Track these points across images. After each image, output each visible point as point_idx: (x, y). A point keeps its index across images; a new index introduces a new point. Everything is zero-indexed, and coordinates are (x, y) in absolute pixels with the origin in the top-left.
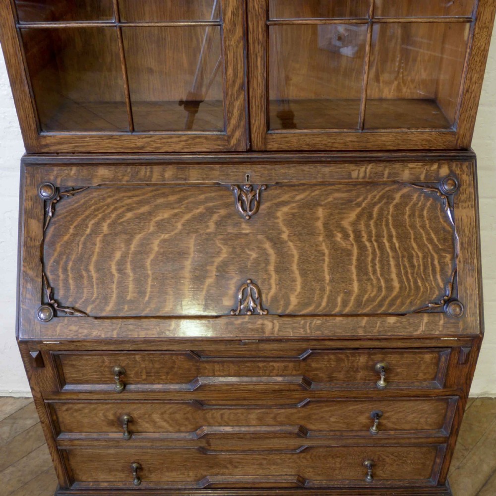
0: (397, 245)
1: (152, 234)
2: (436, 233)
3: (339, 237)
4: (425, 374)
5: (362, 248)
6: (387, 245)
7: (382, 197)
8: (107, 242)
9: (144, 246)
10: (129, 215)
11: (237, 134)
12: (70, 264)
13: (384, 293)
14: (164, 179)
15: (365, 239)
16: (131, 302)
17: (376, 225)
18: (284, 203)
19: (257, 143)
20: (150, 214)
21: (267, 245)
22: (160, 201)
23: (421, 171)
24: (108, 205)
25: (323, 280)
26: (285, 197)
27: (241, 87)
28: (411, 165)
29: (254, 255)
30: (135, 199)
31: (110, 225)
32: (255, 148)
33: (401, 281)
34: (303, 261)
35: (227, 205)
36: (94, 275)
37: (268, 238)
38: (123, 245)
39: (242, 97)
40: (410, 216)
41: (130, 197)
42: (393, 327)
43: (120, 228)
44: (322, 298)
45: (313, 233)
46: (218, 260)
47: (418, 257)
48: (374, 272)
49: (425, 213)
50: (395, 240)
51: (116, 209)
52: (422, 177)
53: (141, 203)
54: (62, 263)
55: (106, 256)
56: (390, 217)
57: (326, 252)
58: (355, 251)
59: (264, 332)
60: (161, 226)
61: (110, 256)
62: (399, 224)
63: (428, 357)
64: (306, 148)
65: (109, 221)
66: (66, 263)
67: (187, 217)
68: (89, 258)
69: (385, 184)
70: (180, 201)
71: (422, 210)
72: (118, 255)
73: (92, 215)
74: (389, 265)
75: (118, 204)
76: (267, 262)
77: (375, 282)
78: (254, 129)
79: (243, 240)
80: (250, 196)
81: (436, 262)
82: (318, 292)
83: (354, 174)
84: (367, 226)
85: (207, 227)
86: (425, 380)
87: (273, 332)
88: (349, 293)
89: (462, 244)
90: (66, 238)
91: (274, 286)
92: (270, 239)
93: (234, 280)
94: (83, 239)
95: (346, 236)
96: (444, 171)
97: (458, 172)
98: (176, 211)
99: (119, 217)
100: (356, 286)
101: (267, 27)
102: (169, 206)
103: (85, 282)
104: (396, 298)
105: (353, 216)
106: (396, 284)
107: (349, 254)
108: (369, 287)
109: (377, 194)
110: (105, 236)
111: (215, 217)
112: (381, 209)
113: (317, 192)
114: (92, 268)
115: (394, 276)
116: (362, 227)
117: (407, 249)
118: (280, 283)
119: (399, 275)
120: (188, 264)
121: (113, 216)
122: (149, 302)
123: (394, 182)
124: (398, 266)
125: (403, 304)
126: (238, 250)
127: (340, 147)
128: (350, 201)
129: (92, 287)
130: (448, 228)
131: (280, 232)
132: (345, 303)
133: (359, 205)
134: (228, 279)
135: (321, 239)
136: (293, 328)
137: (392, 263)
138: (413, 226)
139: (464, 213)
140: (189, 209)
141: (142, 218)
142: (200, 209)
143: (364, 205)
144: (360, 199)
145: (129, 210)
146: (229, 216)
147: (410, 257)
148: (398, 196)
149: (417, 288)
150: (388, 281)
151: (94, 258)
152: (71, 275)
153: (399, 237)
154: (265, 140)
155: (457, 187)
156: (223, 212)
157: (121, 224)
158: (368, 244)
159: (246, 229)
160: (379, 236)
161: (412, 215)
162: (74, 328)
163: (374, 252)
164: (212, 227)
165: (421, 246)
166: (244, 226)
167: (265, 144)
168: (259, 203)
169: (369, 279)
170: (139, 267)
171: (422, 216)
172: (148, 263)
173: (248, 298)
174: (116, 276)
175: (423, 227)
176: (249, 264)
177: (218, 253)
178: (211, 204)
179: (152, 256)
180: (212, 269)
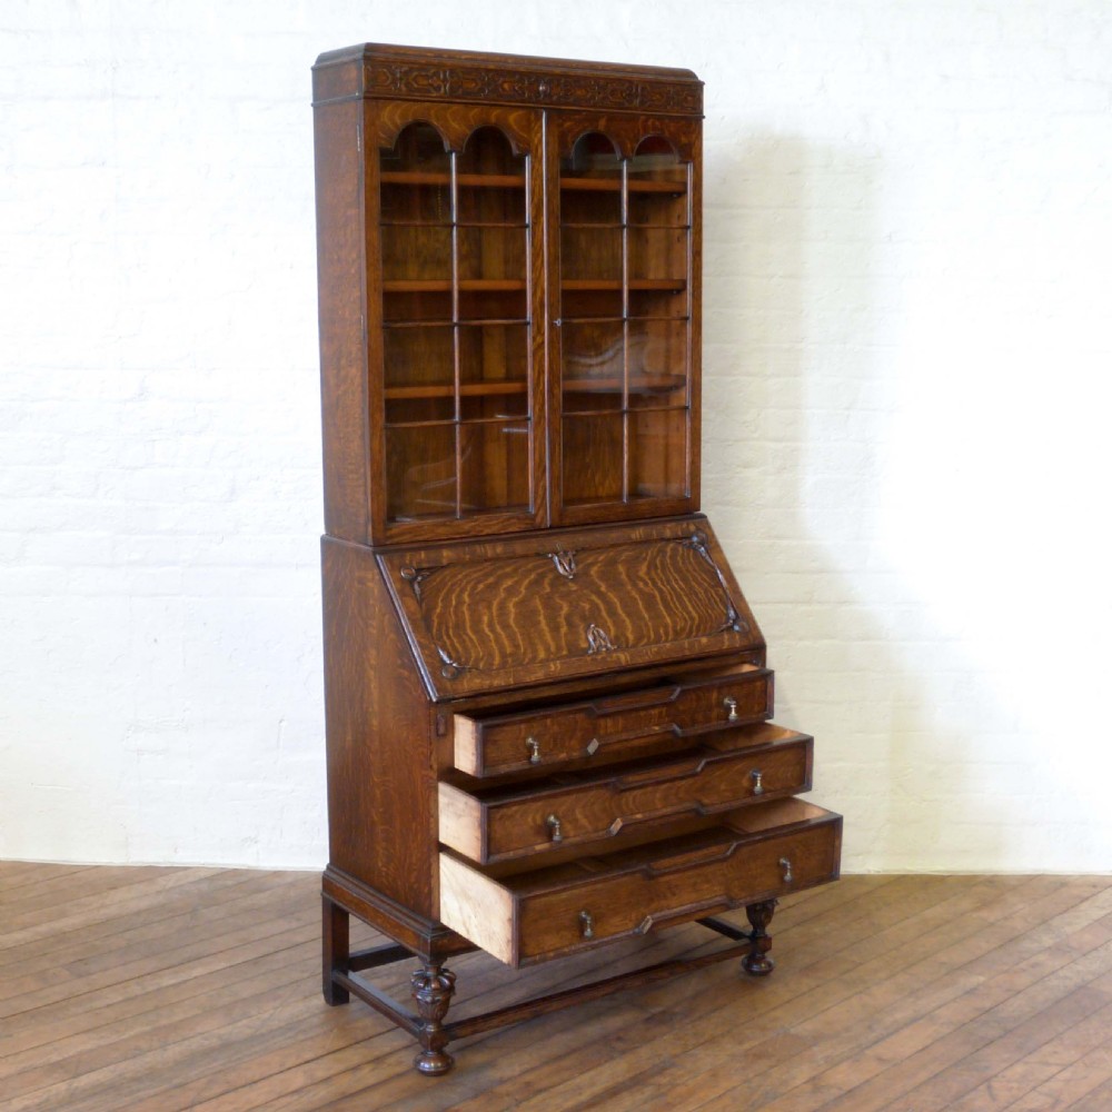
0: (683, 586)
1: (505, 599)
2: (705, 574)
3: (641, 585)
4: (759, 705)
5: (661, 591)
6: (676, 586)
7: (658, 552)
8: (473, 609)
9: (502, 607)
10: (481, 586)
12: (451, 631)
13: (689, 623)
14: (497, 553)
15: (659, 584)
16: (511, 655)
17: (663, 573)
18: (592, 564)
19: (555, 519)
20: (498, 583)
21: (594, 597)
22: (500, 572)
23: (676, 529)
24: (461, 580)
25: (644, 618)
26: (590, 560)
28: (668, 525)
29: (587, 606)
30: (480, 573)
31: (470, 595)
32: (554, 524)
33: (697, 612)
34: (624, 606)
36: (474, 637)
37: (592, 592)
38: (486, 611)
41: (475, 572)
43: (478, 597)
44: (649, 630)
45: (621, 584)
46: (563, 614)
47: (700, 592)
48: (677, 608)
49: (691, 560)
51: (468, 583)
52: (680, 533)
53: (487, 575)
54: (444, 631)
55: (476, 622)
56: (670, 566)
57: (637, 596)
58: (657, 593)
59: (621, 664)
60: (510, 591)
61: (480, 621)
62: (679, 571)
64: (590, 521)
65: (467, 593)
66: (447, 631)
67: (526, 582)
68: (464, 623)
69: (656, 541)
70: (515, 570)
71: (689, 558)
72: (486, 619)
73: (451, 591)
74: (684, 601)
75: (468, 579)
76: (599, 610)
77: (679, 614)
79: (575, 596)
80: (567, 560)
81: (714, 595)
82: (644, 628)
83: (633, 536)
84: (658, 575)
85: (544, 588)
86: (759, 712)
87: (628, 662)
88: (666, 627)
90: (438, 611)
91: (612, 628)
92: (595, 593)
93: (582, 627)
94: (452, 610)
95: (646, 584)
96: (692, 527)
97: (701, 527)
98: (516, 579)
99: (474, 588)
100: (668, 620)
101: (560, 419)
102: (507, 576)
103: (469, 644)
104: (699, 624)
105: (644, 568)
106: (694, 614)
107: (654, 596)
108: (678, 620)
109: (654, 549)
110: (469, 604)
111: (547, 581)
112: (661, 561)
113: (611, 554)
114: (469, 632)
115: (691, 609)
116: (654, 576)
117: (691, 588)
118: (615, 623)
119: (694, 608)
120: (542, 618)
121: (469, 588)
122: (525, 653)
124: (690, 601)
125: (706, 628)
126: (574, 603)
128: (638, 557)
129: (476, 647)
131: (599, 587)
132: (667, 634)
133: (645, 559)
134: (576, 627)
135: (629, 587)
137: (685, 599)
138: (687, 570)
140: (524, 576)
141: (490, 587)
142: (533, 575)
143: (648, 559)
144: (644, 555)
145: (479, 582)
146: (556, 578)
147: (697, 595)
148: (669, 549)
149: (710, 615)
150: (689, 613)
151: (468, 624)
152: (455, 641)
153: (683, 580)
154: (561, 517)
155: (706, 538)
156: (550, 575)
157: (478, 594)
158: (664, 588)
159: (573, 586)
160: (669, 582)
161: (684, 563)
162: (478, 681)
163: (670, 594)
165: (700, 585)
166: (570, 584)
167: (561, 521)
168: (576, 565)
169: (675, 614)
170: (506, 626)
171: (690, 563)
172: (512, 622)
173: (598, 639)
174: (492, 636)
175: (695, 570)
176: (587, 613)
177: (561, 608)
178: (540, 571)
179: (512, 616)
180: (562, 620)
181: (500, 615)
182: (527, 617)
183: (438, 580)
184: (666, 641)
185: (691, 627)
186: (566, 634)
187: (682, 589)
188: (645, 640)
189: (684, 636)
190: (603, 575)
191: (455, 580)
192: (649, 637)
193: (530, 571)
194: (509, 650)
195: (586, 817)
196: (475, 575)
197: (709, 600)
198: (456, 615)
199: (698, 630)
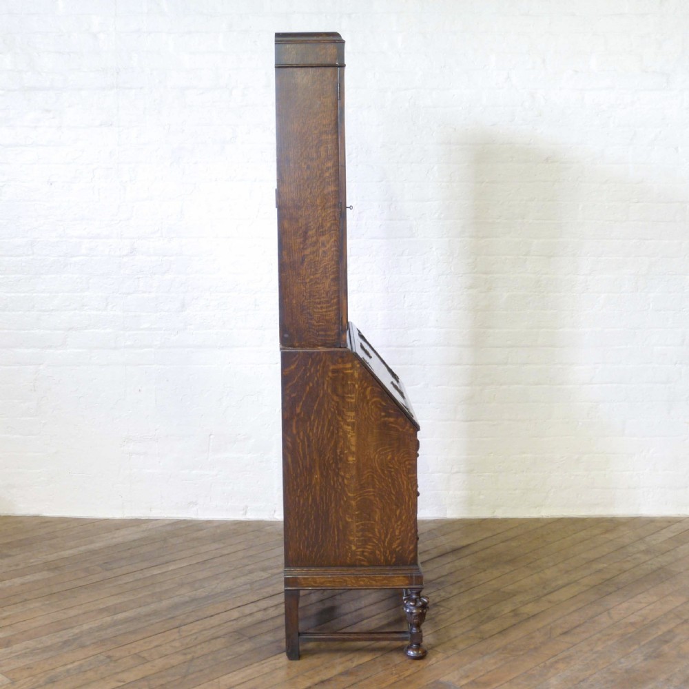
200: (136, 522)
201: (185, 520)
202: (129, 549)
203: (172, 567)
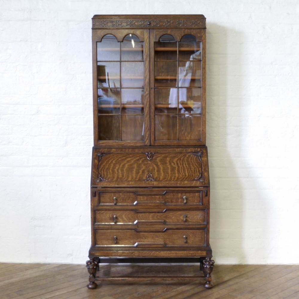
0: (187, 166)
1: (126, 163)
2: (197, 163)
3: (173, 164)
4: (197, 200)
5: (178, 167)
6: (185, 166)
7: (183, 156)
8: (114, 165)
9: (124, 166)
10: (120, 159)
11: (147, 141)
12: (105, 170)
13: (184, 177)
14: (129, 151)
16: (120, 178)
17: (182, 162)
18: (159, 157)
19: (152, 144)
20: (125, 159)
21: (155, 166)
22: (128, 156)
23: (193, 150)
24: (115, 157)
25: (169, 173)
27: (148, 129)
28: (191, 148)
29: (151, 168)
30: (122, 156)
32: (152, 145)
34: (164, 169)
35: (144, 157)
36: (111, 172)
38: (118, 166)
39: (148, 132)
40: (190, 160)
41: (120, 155)
42: (186, 184)
43: (118, 162)
44: (168, 177)
45: (166, 163)
46: (142, 169)
47: (192, 168)
48: (182, 172)
49: (194, 159)
50: (187, 165)
51: (117, 158)
54: (103, 170)
55: (114, 168)
56: (185, 160)
57: (170, 167)
58: (177, 167)
59: (154, 184)
60: (128, 162)
61: (115, 168)
62: (188, 161)
63: (197, 194)
64: (164, 145)
65: (115, 161)
66: (104, 170)
67: (135, 160)
68: (110, 168)
69: (184, 153)
70: (133, 156)
71: (194, 158)
72: (117, 168)
73: (111, 159)
74: (185, 170)
75: (117, 157)
76: (155, 170)
77: (182, 174)
78: (151, 140)
79: (149, 165)
80: (150, 155)
81: (197, 170)
82: (167, 176)
83: (176, 150)
84: (180, 162)
85: (140, 162)
86: (197, 202)
87: (156, 184)
88: (175, 177)
89: (204, 166)
90: (104, 164)
91: (156, 175)
92: (155, 165)
94: (108, 164)
95: (174, 164)
96: (199, 150)
97: (202, 150)
98: (132, 158)
100: (177, 175)
101: (155, 115)
102: (130, 157)
103: (109, 174)
104: (187, 178)
105: (176, 159)
106: (187, 174)
107: (175, 168)
108: (180, 175)
109: (182, 155)
110: (114, 164)
111: (142, 160)
112: (183, 158)
113: (167, 155)
114: (110, 171)
115: (187, 173)
116: (178, 162)
117: (190, 167)
118: (158, 174)
119: (188, 172)
120: (135, 170)
121: (116, 159)
122: (125, 178)
123: (186, 152)
124: (188, 171)
125: (189, 179)
126: (147, 167)
127: (173, 145)
128: (175, 156)
129: (110, 175)
130: (200, 162)
131: (158, 163)
132: (174, 179)
133: (178, 157)
134: (145, 173)
135: (168, 164)
136: (161, 184)
137: (186, 170)
138: (191, 162)
139: (204, 159)
140: (135, 158)
141: (123, 160)
142: (138, 158)
143: (179, 157)
144: (178, 156)
145: (120, 158)
146: (145, 159)
147: (191, 169)
148: (187, 156)
149: (192, 175)
150: (185, 174)
151: (111, 169)
152: (105, 172)
153: (188, 164)
154: (154, 143)
155: (202, 153)
156: (144, 159)
157: (118, 161)
158: (180, 166)
159: (149, 162)
160: (183, 164)
161: (191, 159)
163: (181, 168)
164: (141, 162)
165: (193, 166)
167: (154, 144)
168: (153, 157)
169: (180, 173)
170: (122, 170)
171: (193, 160)
172: (125, 170)
173: (150, 177)
174: (117, 172)
175: (194, 162)
176: (150, 170)
177: (142, 167)
178: (141, 157)
179: (126, 168)
180: (141, 171)
181: (122, 167)
182: (130, 169)
183: (108, 156)
184: (173, 181)
185: (184, 178)
186: (140, 175)
187: (186, 167)
188: (166, 180)
189: (180, 180)
190: (161, 161)
191: (113, 157)
192: (168, 179)
193: (137, 157)
194: (120, 176)
195: (126, 218)
196: (120, 156)
197: (194, 171)
198: (109, 165)
199: (186, 179)
200: (38, 266)
201: (65, 264)
202: (33, 282)
203: (58, 293)
